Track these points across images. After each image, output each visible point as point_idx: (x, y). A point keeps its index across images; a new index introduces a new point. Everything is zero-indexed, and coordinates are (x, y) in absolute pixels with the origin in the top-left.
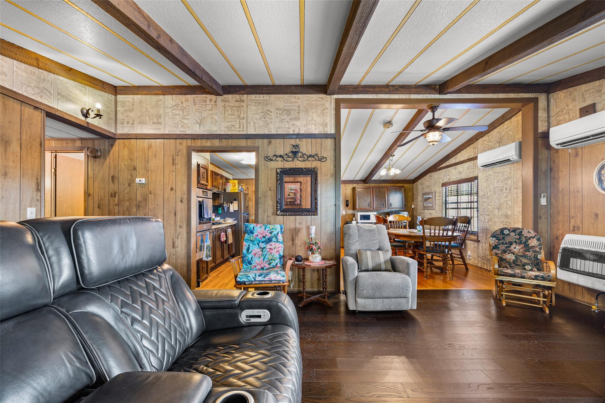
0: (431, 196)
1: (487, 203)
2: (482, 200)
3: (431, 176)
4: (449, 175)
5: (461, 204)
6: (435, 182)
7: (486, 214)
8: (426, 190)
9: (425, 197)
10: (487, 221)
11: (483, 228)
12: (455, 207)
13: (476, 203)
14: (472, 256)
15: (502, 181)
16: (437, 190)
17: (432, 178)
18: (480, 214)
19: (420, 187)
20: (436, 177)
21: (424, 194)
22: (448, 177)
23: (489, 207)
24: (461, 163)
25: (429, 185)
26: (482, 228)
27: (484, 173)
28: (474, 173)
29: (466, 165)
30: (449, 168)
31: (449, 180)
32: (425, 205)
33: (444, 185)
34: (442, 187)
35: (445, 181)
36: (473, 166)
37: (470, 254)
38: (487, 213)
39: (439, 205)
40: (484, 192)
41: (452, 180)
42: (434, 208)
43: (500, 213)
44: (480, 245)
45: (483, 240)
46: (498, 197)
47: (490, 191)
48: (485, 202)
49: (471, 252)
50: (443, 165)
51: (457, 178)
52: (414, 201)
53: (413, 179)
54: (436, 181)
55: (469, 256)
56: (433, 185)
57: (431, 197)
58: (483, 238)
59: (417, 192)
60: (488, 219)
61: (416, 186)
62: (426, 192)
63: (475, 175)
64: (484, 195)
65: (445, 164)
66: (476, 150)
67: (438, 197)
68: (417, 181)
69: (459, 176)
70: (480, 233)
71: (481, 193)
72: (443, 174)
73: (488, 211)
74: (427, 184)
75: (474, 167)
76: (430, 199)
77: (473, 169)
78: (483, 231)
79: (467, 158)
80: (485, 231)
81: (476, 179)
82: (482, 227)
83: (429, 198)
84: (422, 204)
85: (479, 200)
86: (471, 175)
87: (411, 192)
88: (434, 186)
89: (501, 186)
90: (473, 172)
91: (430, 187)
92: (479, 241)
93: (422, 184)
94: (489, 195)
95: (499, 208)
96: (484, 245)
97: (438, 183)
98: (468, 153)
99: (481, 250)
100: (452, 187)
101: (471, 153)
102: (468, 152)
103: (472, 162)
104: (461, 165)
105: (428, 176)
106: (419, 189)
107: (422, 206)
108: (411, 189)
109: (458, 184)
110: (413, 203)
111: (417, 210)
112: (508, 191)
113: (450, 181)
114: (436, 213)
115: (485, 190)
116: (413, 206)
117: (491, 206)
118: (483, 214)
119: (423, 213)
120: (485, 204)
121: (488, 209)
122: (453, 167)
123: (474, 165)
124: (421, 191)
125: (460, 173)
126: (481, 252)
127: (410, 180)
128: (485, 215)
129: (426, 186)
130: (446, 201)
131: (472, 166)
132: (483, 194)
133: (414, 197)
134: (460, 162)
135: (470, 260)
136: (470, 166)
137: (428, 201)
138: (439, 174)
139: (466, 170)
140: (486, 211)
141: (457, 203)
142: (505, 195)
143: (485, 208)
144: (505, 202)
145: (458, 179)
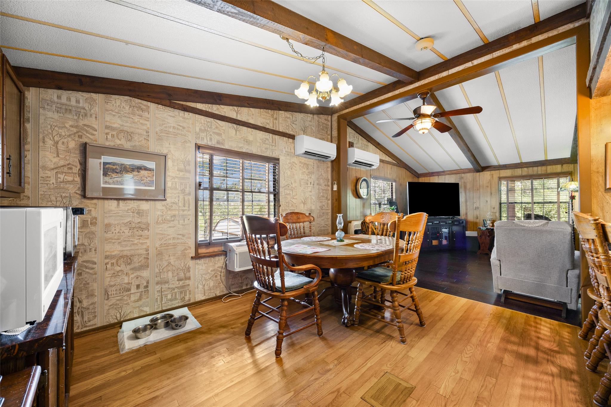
1: (291, 196)
15: (307, 174)
18: (282, 210)
23: (293, 200)
27: (288, 157)
28: (274, 153)
36: (273, 142)
38: (291, 208)
40: (287, 181)
43: (306, 208)
46: (304, 191)
47: (295, 182)
48: (289, 194)
63: (275, 155)
64: (288, 186)
71: (284, 182)
73: (292, 205)
75: (274, 144)
77: (272, 145)
89: (306, 179)
94: (293, 187)
95: (305, 202)
112: (312, 185)
115: (289, 179)
117: (296, 200)
118: (287, 209)
120: (288, 196)
121: (292, 203)
131: (270, 141)
132: (286, 184)
140: (290, 206)
142: (309, 190)
143: (289, 202)
144: (310, 197)
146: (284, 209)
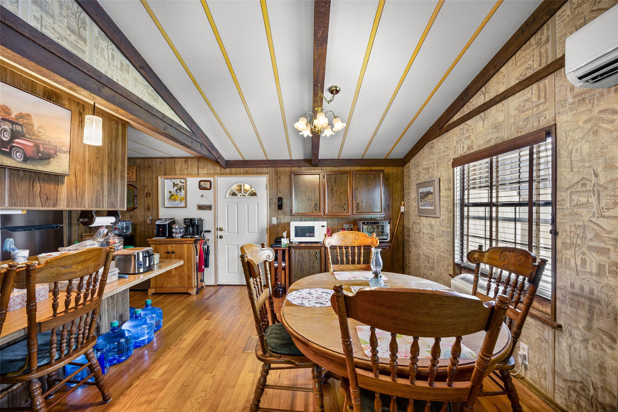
0: (431, 189)
1: (595, 209)
2: (571, 200)
3: (432, 148)
4: (468, 138)
5: (500, 209)
6: (440, 158)
7: (590, 248)
8: (424, 178)
9: (421, 190)
10: (594, 271)
11: (577, 290)
12: (482, 215)
13: (549, 209)
14: (532, 359)
16: (444, 174)
17: (433, 150)
18: (564, 244)
19: (413, 171)
20: (442, 148)
21: (420, 185)
22: (468, 142)
23: (603, 222)
24: (500, 101)
25: (428, 166)
26: (569, 289)
27: (583, 108)
28: (542, 119)
29: (514, 101)
30: (469, 122)
31: (468, 149)
32: (421, 208)
33: (457, 162)
34: (453, 167)
35: (461, 152)
36: (539, 98)
37: (526, 353)
38: (594, 244)
39: (447, 208)
40: (579, 172)
41: (475, 149)
42: (438, 215)
44: (564, 342)
45: (577, 328)
49: (530, 347)
50: (456, 117)
51: (489, 141)
52: (405, 199)
53: (402, 157)
54: (442, 155)
55: (524, 357)
56: (435, 165)
57: (432, 191)
58: (576, 321)
59: (409, 183)
60: (600, 266)
61: (407, 169)
62: (423, 180)
63: (544, 123)
64: (583, 182)
65: (459, 113)
66: (549, 46)
67: (446, 190)
68: (409, 161)
69: (495, 136)
70: (563, 302)
71: (569, 177)
72: (456, 138)
74: (425, 163)
75: (542, 100)
76: (430, 196)
77: (538, 106)
78: (576, 298)
79: (518, 82)
80: (582, 300)
81: (548, 134)
82: (572, 286)
83: (429, 193)
84: (416, 204)
85: (559, 198)
86: (533, 126)
87: (399, 182)
88: (438, 166)
90: (538, 116)
91: (431, 170)
92: (560, 327)
93: (417, 166)
94: (601, 183)
96: (578, 346)
97: (446, 160)
98: (521, 65)
99: (567, 357)
100: (475, 166)
101: (530, 63)
102: (518, 64)
103: (535, 86)
104: (500, 105)
105: (426, 149)
106: (413, 175)
107: (416, 209)
108: (400, 177)
109: (490, 155)
110: (403, 203)
111: (409, 216)
113: (472, 151)
114: (442, 226)
115: (587, 164)
116: (402, 209)
118: (576, 245)
119: (419, 224)
120: (584, 211)
121: (596, 228)
122: (478, 117)
123: (542, 95)
124: (415, 179)
125: (497, 127)
126: (567, 363)
127: (397, 160)
128: (584, 249)
129: (424, 169)
130: (462, 199)
131: (534, 99)
132: (576, 179)
133: (405, 191)
134: (497, 96)
135: (526, 368)
136: (526, 100)
137: (426, 199)
138: (448, 138)
139: (515, 116)
140: (590, 235)
141: (490, 205)
143: (584, 227)
145: (492, 143)
146: (568, 241)
